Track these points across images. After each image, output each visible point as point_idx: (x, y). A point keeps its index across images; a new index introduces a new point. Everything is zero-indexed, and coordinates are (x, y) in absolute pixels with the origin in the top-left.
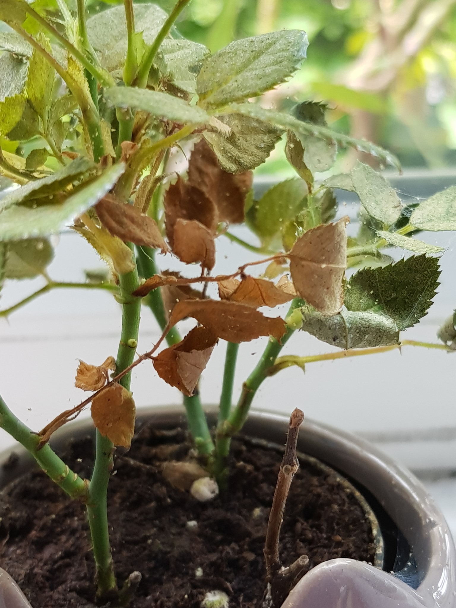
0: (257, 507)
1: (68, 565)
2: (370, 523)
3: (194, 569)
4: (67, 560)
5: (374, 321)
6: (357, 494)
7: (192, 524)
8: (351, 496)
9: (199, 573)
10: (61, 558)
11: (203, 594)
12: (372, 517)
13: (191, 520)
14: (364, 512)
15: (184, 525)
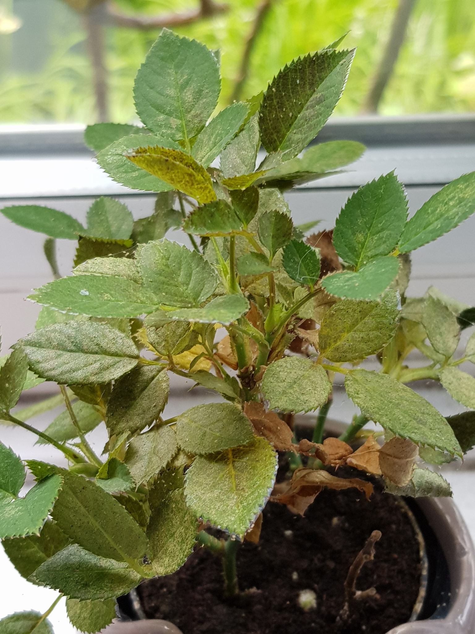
0: (335, 516)
1: (203, 569)
2: (418, 543)
3: (291, 573)
4: (202, 566)
5: (435, 484)
6: (410, 514)
7: (288, 533)
8: (405, 515)
9: (295, 576)
10: (198, 564)
11: (298, 596)
12: (420, 538)
13: (287, 529)
14: (414, 534)
15: (283, 535)
